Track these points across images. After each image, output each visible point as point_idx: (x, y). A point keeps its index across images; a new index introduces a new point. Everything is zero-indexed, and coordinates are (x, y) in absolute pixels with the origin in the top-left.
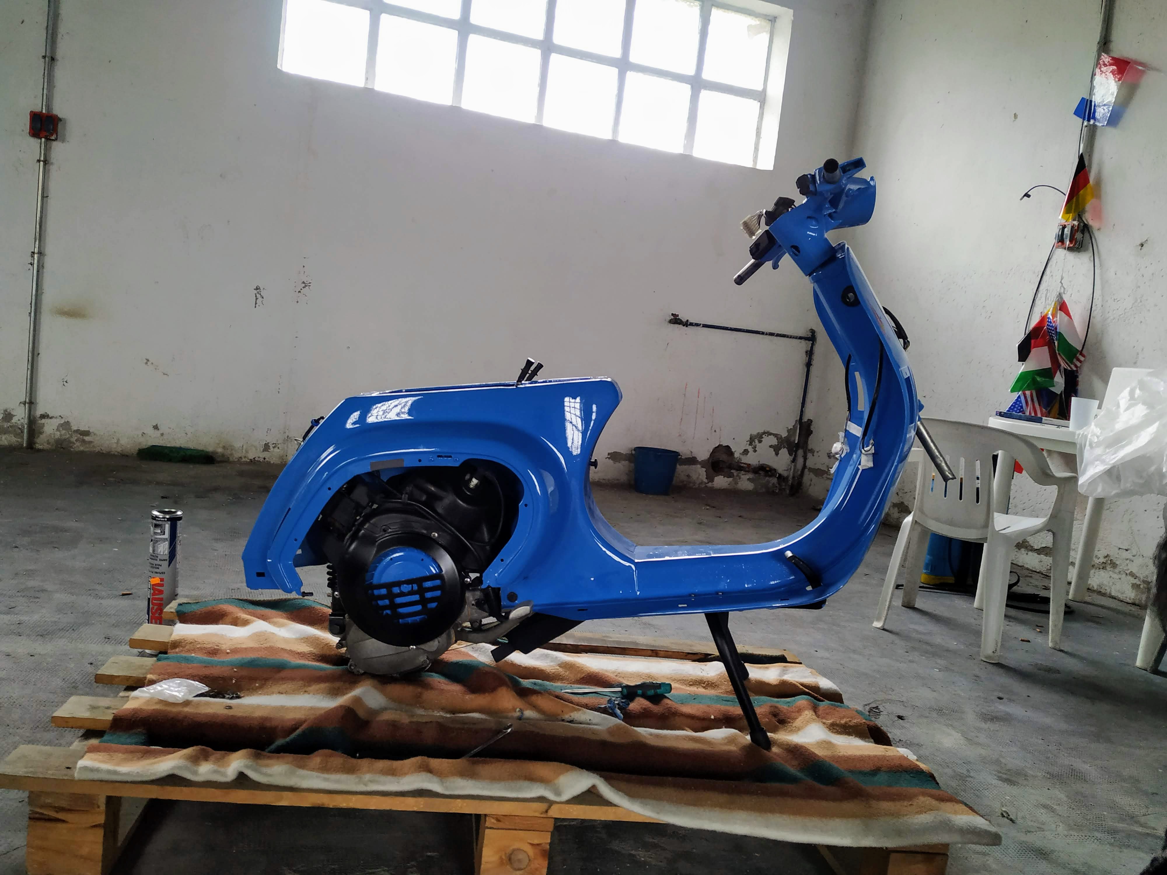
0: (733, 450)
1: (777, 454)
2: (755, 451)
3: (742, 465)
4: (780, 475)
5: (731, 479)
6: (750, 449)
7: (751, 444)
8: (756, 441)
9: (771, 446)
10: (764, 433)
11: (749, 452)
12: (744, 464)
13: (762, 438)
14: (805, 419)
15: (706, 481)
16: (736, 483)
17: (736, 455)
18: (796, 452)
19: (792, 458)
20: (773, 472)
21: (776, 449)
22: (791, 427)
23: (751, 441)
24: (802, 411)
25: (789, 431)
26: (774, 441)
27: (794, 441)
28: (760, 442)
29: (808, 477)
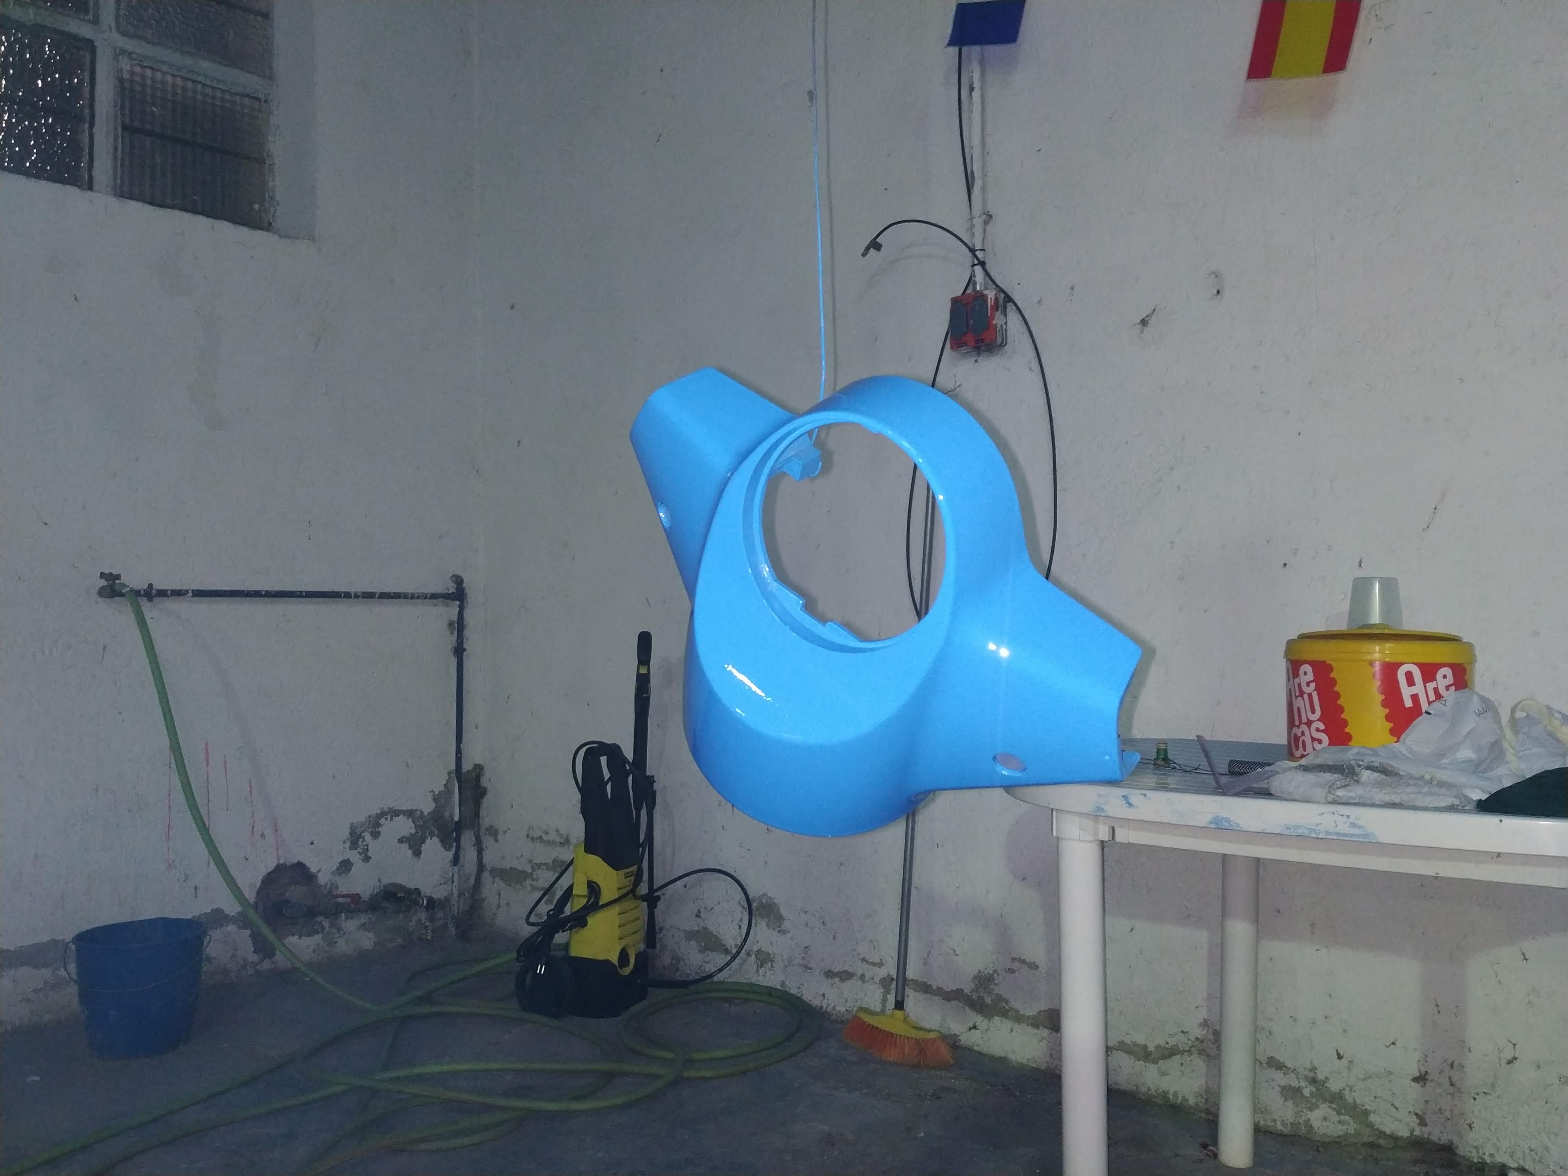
0: (313, 870)
1: (417, 853)
2: (367, 859)
3: (340, 900)
4: (431, 901)
5: (318, 937)
6: (354, 856)
7: (354, 845)
8: (367, 836)
9: (401, 841)
10: (383, 814)
11: (352, 865)
12: (343, 896)
13: (379, 825)
14: (467, 766)
15: (255, 958)
16: (332, 943)
17: (323, 879)
18: (458, 840)
19: (450, 855)
20: (414, 896)
21: (415, 844)
22: (439, 788)
23: (355, 838)
24: (459, 751)
25: (435, 799)
26: (406, 827)
27: (452, 816)
28: (375, 835)
29: (491, 889)
